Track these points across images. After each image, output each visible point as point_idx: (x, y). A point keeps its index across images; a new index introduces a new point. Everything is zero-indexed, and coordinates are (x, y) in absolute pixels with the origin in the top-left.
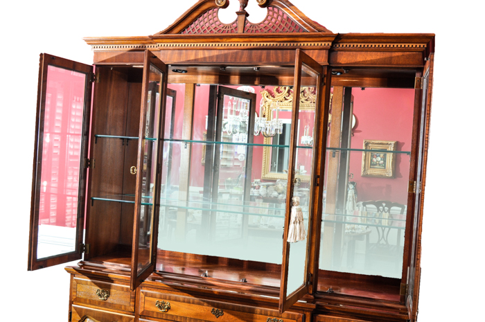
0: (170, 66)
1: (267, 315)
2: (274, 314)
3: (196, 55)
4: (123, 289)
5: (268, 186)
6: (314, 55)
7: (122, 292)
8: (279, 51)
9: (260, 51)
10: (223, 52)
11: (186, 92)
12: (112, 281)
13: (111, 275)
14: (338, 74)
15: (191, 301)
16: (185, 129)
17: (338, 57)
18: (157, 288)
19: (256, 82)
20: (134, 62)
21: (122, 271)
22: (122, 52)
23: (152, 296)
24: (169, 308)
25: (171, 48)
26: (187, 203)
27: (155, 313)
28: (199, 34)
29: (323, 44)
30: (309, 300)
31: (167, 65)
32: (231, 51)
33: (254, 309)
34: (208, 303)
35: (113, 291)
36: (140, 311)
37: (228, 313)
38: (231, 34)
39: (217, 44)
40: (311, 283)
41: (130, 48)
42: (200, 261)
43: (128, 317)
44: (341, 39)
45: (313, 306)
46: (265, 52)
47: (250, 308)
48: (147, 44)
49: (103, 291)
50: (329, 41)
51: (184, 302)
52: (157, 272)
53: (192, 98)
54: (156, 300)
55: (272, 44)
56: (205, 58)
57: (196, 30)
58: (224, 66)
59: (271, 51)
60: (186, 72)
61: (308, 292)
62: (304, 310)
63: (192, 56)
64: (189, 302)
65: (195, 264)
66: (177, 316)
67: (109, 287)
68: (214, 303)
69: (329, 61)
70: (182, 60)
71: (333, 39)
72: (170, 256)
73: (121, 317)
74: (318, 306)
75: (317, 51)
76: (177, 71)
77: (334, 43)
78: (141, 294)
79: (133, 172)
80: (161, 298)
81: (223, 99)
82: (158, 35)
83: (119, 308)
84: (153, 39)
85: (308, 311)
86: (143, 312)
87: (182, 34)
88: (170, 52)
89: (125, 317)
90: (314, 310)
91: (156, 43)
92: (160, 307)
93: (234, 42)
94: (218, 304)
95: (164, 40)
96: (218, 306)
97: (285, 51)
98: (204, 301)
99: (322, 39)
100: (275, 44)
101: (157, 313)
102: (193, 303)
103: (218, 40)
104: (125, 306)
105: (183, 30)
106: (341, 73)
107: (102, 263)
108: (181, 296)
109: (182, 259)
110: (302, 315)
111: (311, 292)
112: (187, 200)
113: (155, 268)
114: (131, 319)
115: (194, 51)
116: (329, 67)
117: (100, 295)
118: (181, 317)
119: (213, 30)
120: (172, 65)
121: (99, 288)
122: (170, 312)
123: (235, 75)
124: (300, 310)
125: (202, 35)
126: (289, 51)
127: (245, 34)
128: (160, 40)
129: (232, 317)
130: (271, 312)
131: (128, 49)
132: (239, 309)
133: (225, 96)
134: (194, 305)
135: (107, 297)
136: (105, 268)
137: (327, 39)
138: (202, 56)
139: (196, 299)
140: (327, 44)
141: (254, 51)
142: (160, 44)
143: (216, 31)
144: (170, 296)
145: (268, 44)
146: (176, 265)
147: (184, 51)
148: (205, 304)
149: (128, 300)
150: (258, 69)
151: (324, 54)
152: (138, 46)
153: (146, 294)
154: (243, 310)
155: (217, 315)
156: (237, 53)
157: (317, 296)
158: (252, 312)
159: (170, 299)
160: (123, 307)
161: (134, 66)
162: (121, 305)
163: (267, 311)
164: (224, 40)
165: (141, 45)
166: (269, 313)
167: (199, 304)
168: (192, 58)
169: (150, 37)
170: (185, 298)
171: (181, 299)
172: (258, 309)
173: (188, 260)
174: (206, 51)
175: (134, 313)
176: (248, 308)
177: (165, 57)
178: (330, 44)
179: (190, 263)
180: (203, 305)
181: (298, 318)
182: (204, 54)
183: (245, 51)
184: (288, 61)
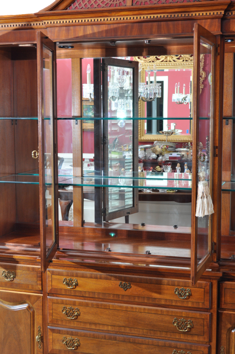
0: (57, 43)
1: (174, 285)
2: (181, 284)
3: (84, 31)
4: (28, 268)
5: (145, 149)
6: (206, 25)
7: (28, 272)
8: (170, 23)
9: (150, 24)
10: (112, 26)
11: (72, 67)
12: (16, 262)
13: (16, 257)
14: (229, 41)
15: (98, 276)
16: (74, 105)
17: (231, 25)
18: (63, 266)
19: (144, 53)
20: (20, 41)
21: (25, 251)
22: (6, 32)
23: (59, 274)
24: (77, 285)
25: (58, 25)
26: (82, 179)
27: (63, 291)
28: (86, 10)
29: (215, 12)
30: (213, 269)
31: (55, 43)
32: (120, 25)
33: (161, 280)
34: (115, 277)
35: (18, 271)
36: (48, 289)
37: (136, 285)
38: (119, 8)
39: (106, 19)
40: (215, 252)
41: (15, 27)
42: (100, 235)
43: (36, 296)
44: (233, 6)
45: (220, 274)
46: (155, 24)
47: (157, 280)
48: (32, 21)
49: (8, 273)
50: (221, 9)
51: (91, 278)
52: (61, 250)
53: (79, 73)
54: (63, 278)
55: (162, 15)
56: (94, 34)
57: (83, 5)
58: (114, 41)
59: (162, 23)
60: (72, 47)
61: (213, 261)
62: (210, 279)
63: (80, 32)
64: (96, 278)
65: (94, 238)
66: (85, 292)
67: (15, 268)
68: (121, 277)
69: (222, 31)
70: (70, 37)
71: (226, 7)
72: (68, 232)
73: (29, 296)
74: (224, 273)
75: (209, 20)
76: (63, 47)
77: (226, 11)
78: (48, 273)
79: (35, 156)
80: (68, 275)
81: (107, 70)
82: (44, 12)
83: (26, 288)
84: (39, 16)
85: (215, 279)
86: (51, 290)
87: (69, 10)
88: (57, 29)
89: (33, 295)
90: (221, 277)
91: (41, 21)
92: (68, 284)
93: (123, 15)
94: (125, 277)
95: (51, 18)
96: (125, 279)
97: (176, 22)
98: (111, 276)
99: (215, 8)
100: (166, 15)
101: (66, 290)
102: (101, 278)
103: (107, 14)
104: (32, 285)
105: (69, 5)
106: (232, 40)
107: (4, 245)
108: (88, 272)
109: (81, 234)
110: (209, 284)
111: (215, 260)
112: (82, 176)
113: (58, 246)
114: (39, 297)
115: (82, 27)
116: (222, 36)
117: (6, 277)
118: (89, 292)
119: (101, 4)
120: (60, 43)
121: (4, 270)
122: (78, 289)
123: (122, 47)
124: (206, 278)
125: (90, 10)
126: (180, 22)
127: (135, 6)
128: (47, 18)
129: (140, 289)
130: (178, 282)
131: (13, 28)
132: (146, 282)
133: (109, 66)
134: (101, 280)
135: (13, 278)
136: (8, 249)
137: (220, 7)
138: (91, 32)
139: (103, 274)
140: (219, 12)
141: (144, 24)
142: (46, 22)
143: (104, 5)
144: (77, 273)
145: (159, 15)
146: (76, 240)
147: (72, 28)
148: (113, 278)
149: (35, 279)
150: (149, 41)
151: (217, 23)
152: (23, 24)
153: (53, 273)
154: (151, 282)
155: (125, 288)
156: (126, 27)
157: (221, 263)
158: (160, 283)
159: (77, 276)
160: (30, 287)
161: (20, 45)
162: (28, 285)
163: (174, 281)
164: (113, 14)
165: (26, 23)
166: (176, 283)
167: (106, 279)
168: (81, 34)
169: (35, 14)
170: (92, 274)
171: (88, 275)
172: (165, 280)
173: (87, 234)
174: (94, 27)
175: (41, 291)
176: (155, 280)
177: (53, 35)
178: (223, 12)
179: (89, 237)
180: (111, 280)
181: (205, 286)
182: (92, 29)
183: (135, 24)
184: (180, 32)
